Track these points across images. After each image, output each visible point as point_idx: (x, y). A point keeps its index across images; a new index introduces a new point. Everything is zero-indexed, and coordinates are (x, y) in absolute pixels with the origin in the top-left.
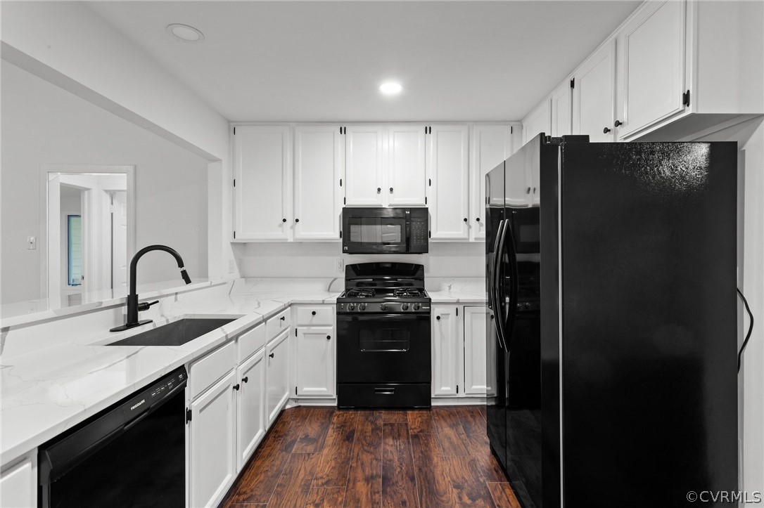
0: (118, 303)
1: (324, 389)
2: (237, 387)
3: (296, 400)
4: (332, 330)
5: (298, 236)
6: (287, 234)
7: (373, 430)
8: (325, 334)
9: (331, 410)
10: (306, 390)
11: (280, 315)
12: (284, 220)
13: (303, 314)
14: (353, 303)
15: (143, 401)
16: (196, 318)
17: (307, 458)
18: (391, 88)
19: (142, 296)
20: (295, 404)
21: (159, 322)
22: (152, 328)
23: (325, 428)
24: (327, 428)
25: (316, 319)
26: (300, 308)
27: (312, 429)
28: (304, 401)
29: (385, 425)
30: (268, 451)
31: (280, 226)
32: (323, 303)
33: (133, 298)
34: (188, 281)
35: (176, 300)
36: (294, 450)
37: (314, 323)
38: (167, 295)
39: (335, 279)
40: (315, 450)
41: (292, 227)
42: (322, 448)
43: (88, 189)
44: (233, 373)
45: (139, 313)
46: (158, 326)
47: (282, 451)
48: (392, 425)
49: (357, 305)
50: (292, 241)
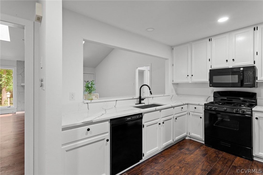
0: (137, 98)
1: (200, 136)
2: (160, 124)
3: (190, 137)
4: (202, 115)
5: (192, 81)
6: (189, 80)
7: (215, 156)
8: (200, 116)
9: (202, 144)
10: (193, 134)
11: (182, 107)
12: (188, 76)
13: (192, 108)
14: (211, 106)
15: (130, 118)
16: (156, 104)
17: (185, 154)
18: (223, 20)
19: (142, 97)
20: (189, 138)
21: (146, 104)
22: (144, 105)
23: (196, 149)
24: (197, 149)
25: (196, 110)
26: (190, 106)
27: (192, 147)
28: (193, 138)
29: (222, 157)
30: (174, 148)
31: (187, 77)
32: (199, 105)
33: (140, 97)
34: (151, 94)
35: (153, 99)
36: (182, 151)
37: (195, 111)
38: (150, 97)
39: (209, 97)
40: (188, 154)
41: (191, 78)
42: (192, 154)
43: (145, 70)
44: (159, 120)
45: (142, 101)
46: (146, 105)
47: (178, 149)
48: (225, 159)
49: (213, 107)
50: (191, 83)
